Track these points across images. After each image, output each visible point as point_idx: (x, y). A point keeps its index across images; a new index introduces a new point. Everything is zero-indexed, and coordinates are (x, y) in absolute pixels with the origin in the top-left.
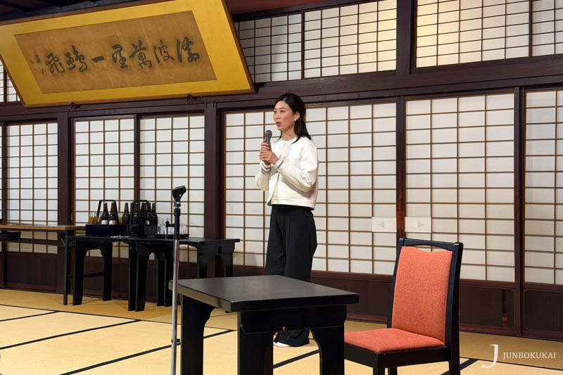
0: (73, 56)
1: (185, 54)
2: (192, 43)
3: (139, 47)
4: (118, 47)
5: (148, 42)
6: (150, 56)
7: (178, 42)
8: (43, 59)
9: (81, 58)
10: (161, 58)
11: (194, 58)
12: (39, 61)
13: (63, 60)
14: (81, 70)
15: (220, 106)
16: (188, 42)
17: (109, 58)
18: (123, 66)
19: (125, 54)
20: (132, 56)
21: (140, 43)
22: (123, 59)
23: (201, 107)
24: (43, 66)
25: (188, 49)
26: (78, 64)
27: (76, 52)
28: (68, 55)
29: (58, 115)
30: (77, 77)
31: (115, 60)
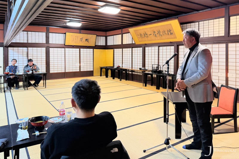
0: (145, 34)
1: (169, 33)
2: (171, 31)
3: (159, 32)
4: (154, 32)
5: (161, 31)
6: (161, 34)
7: (168, 31)
8: (139, 35)
9: (147, 34)
10: (164, 34)
11: (171, 34)
12: (138, 35)
13: (143, 35)
14: (147, 37)
15: (178, 44)
16: (170, 30)
17: (152, 34)
18: (156, 36)
19: (156, 33)
20: (157, 34)
21: (159, 31)
22: (156, 35)
23: (173, 44)
24: (139, 36)
25: (170, 32)
26: (146, 36)
27: (146, 33)
28: (144, 34)
29: (142, 46)
30: (146, 39)
31: (154, 35)
